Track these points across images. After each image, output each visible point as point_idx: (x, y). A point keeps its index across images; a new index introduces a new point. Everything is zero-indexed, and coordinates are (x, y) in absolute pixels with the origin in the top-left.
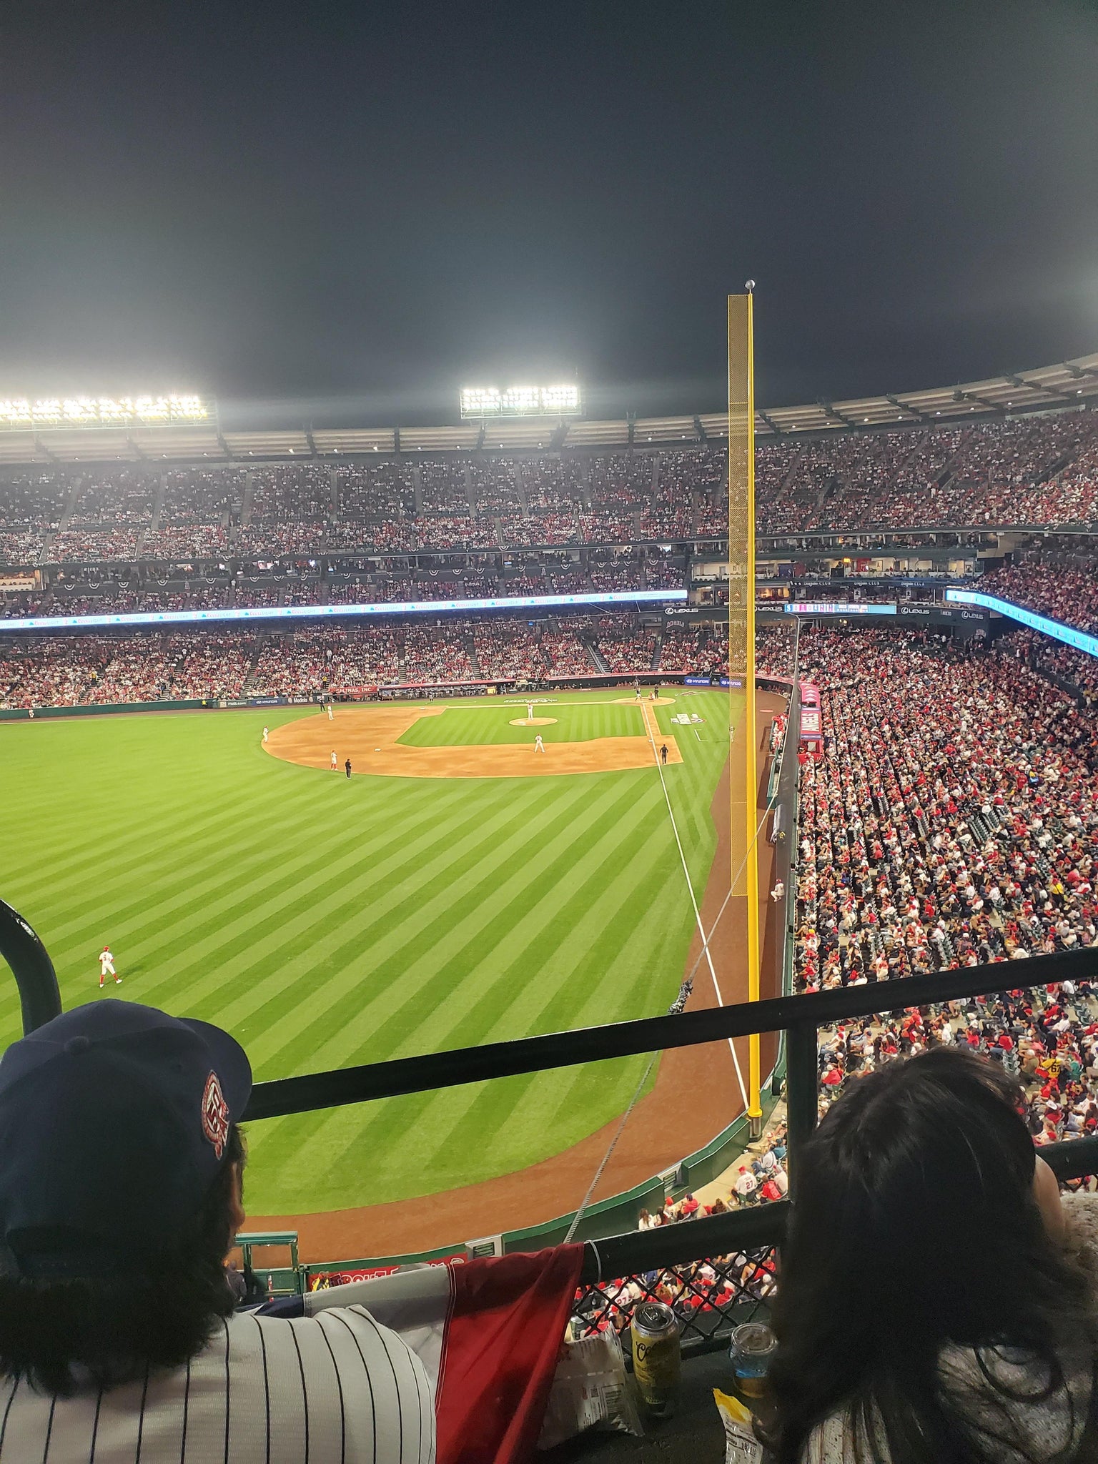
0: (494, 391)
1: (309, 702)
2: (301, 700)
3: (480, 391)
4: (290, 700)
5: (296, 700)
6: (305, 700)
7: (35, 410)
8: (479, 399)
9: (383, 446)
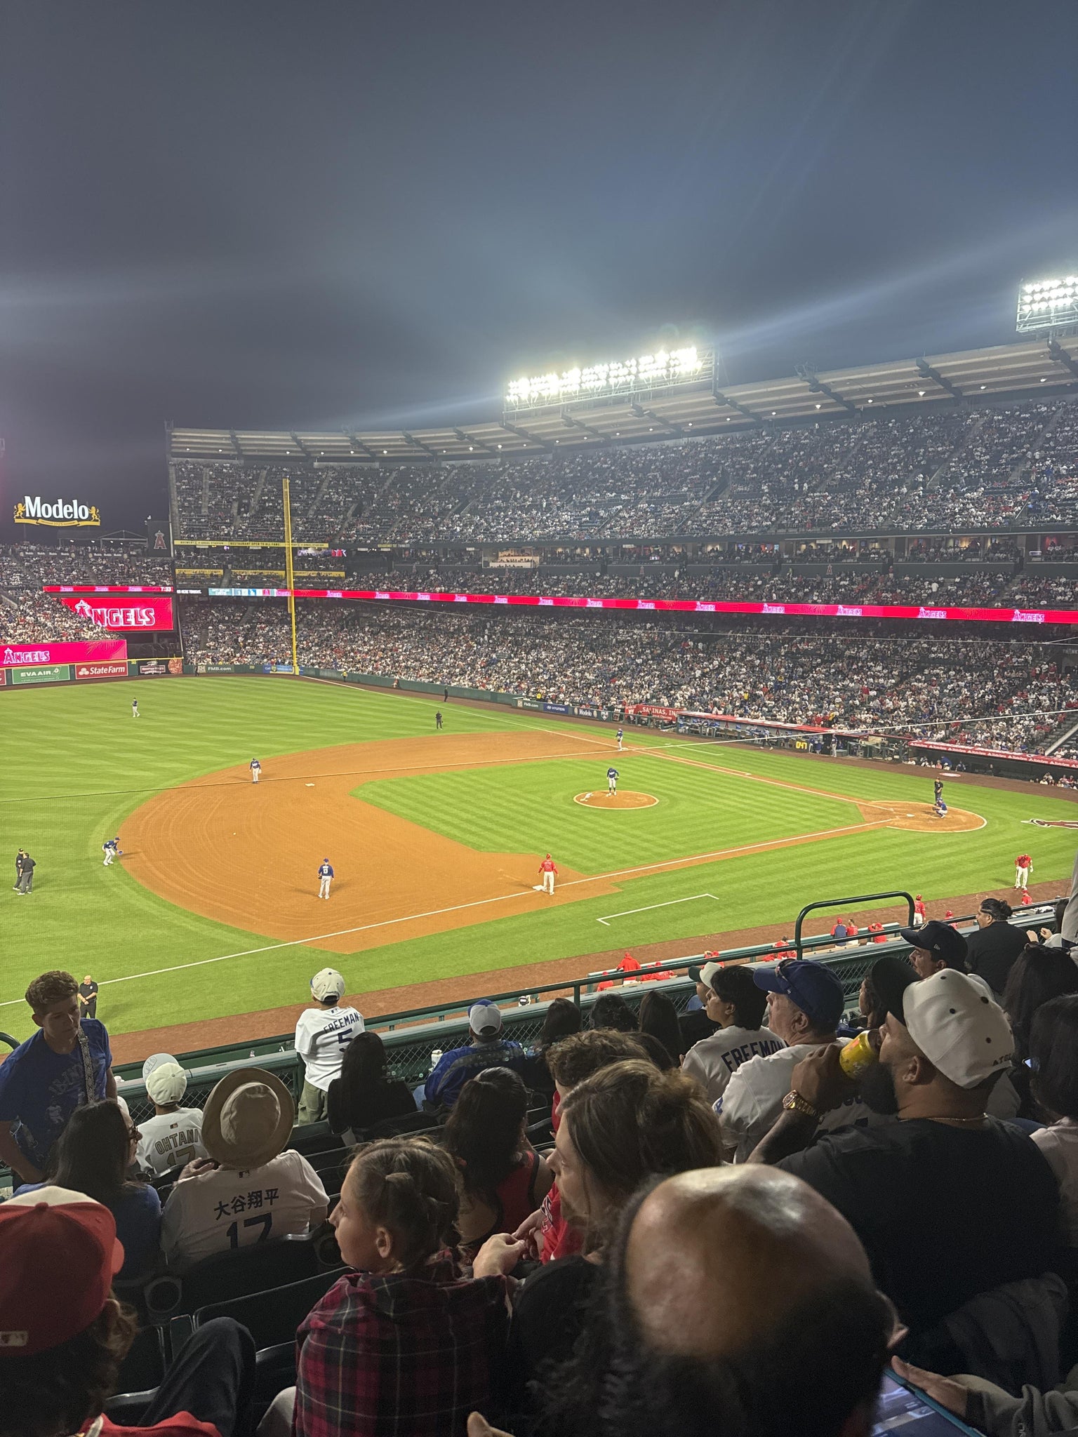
5: (581, 712)
6: (590, 714)
8: (1046, 295)
9: (928, 388)
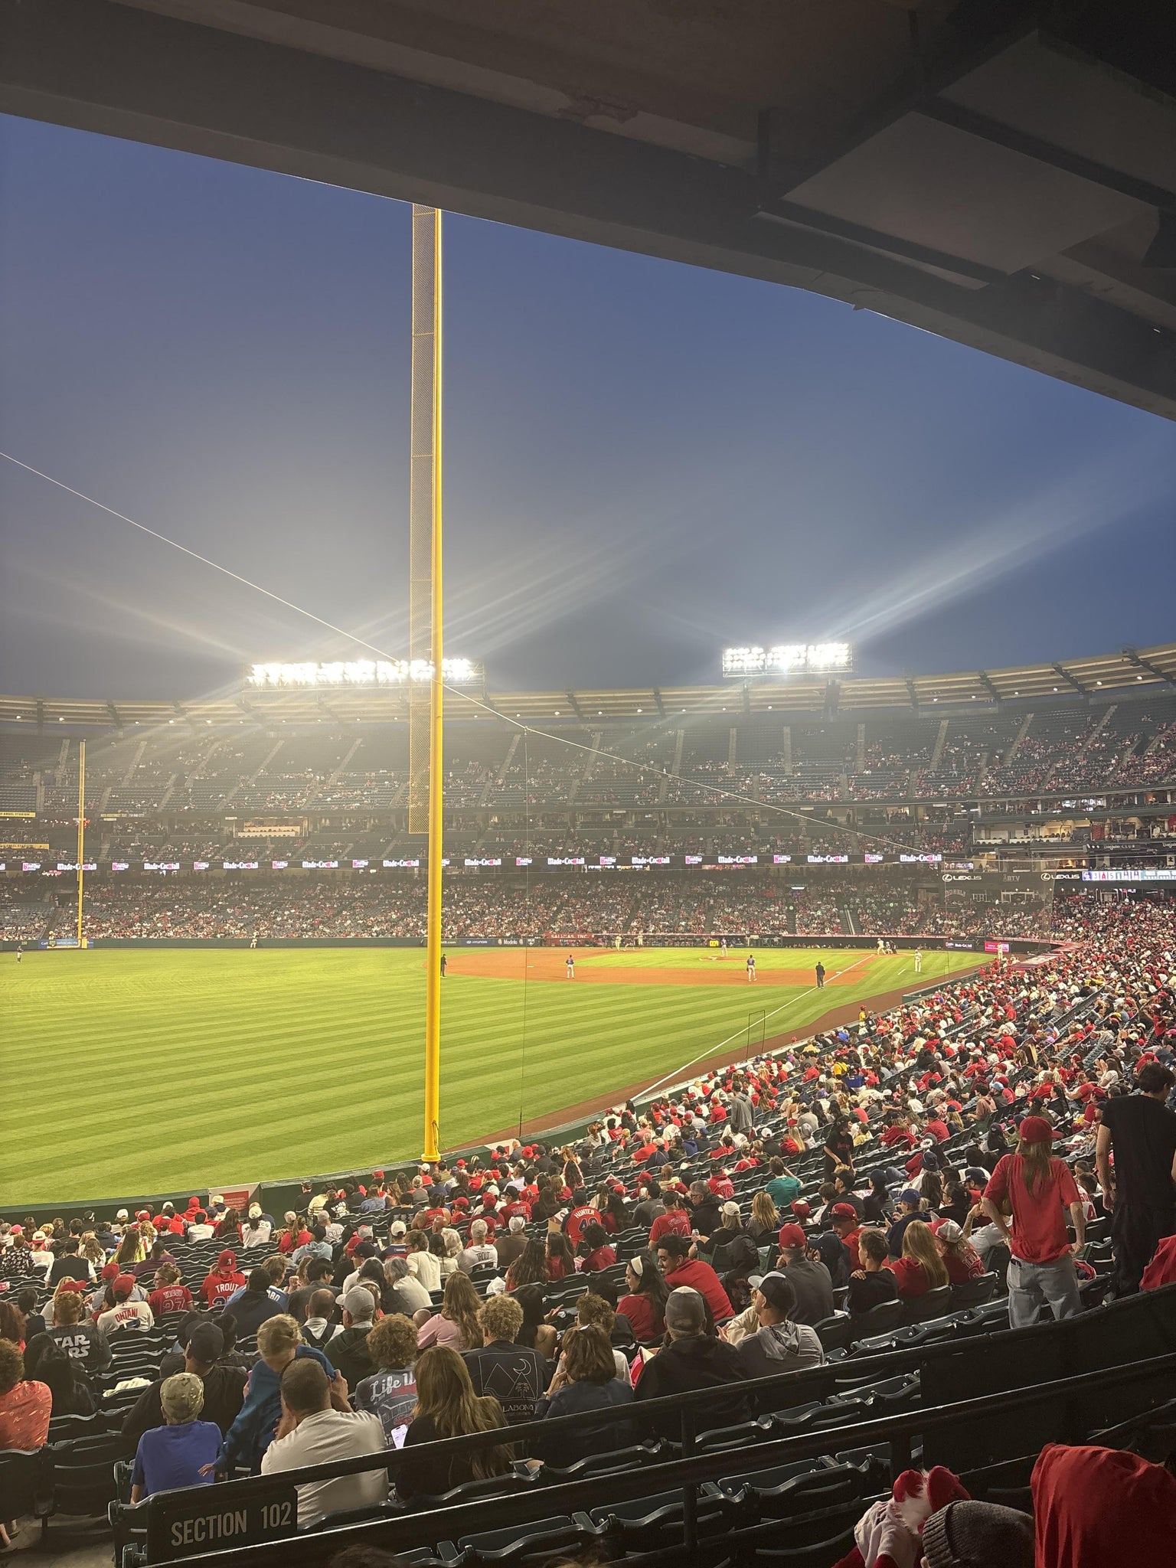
0: (757, 650)
1: (519, 945)
2: (511, 942)
3: (742, 651)
4: (500, 941)
5: (506, 942)
6: (515, 942)
7: (320, 671)
8: (742, 657)
9: (645, 707)
